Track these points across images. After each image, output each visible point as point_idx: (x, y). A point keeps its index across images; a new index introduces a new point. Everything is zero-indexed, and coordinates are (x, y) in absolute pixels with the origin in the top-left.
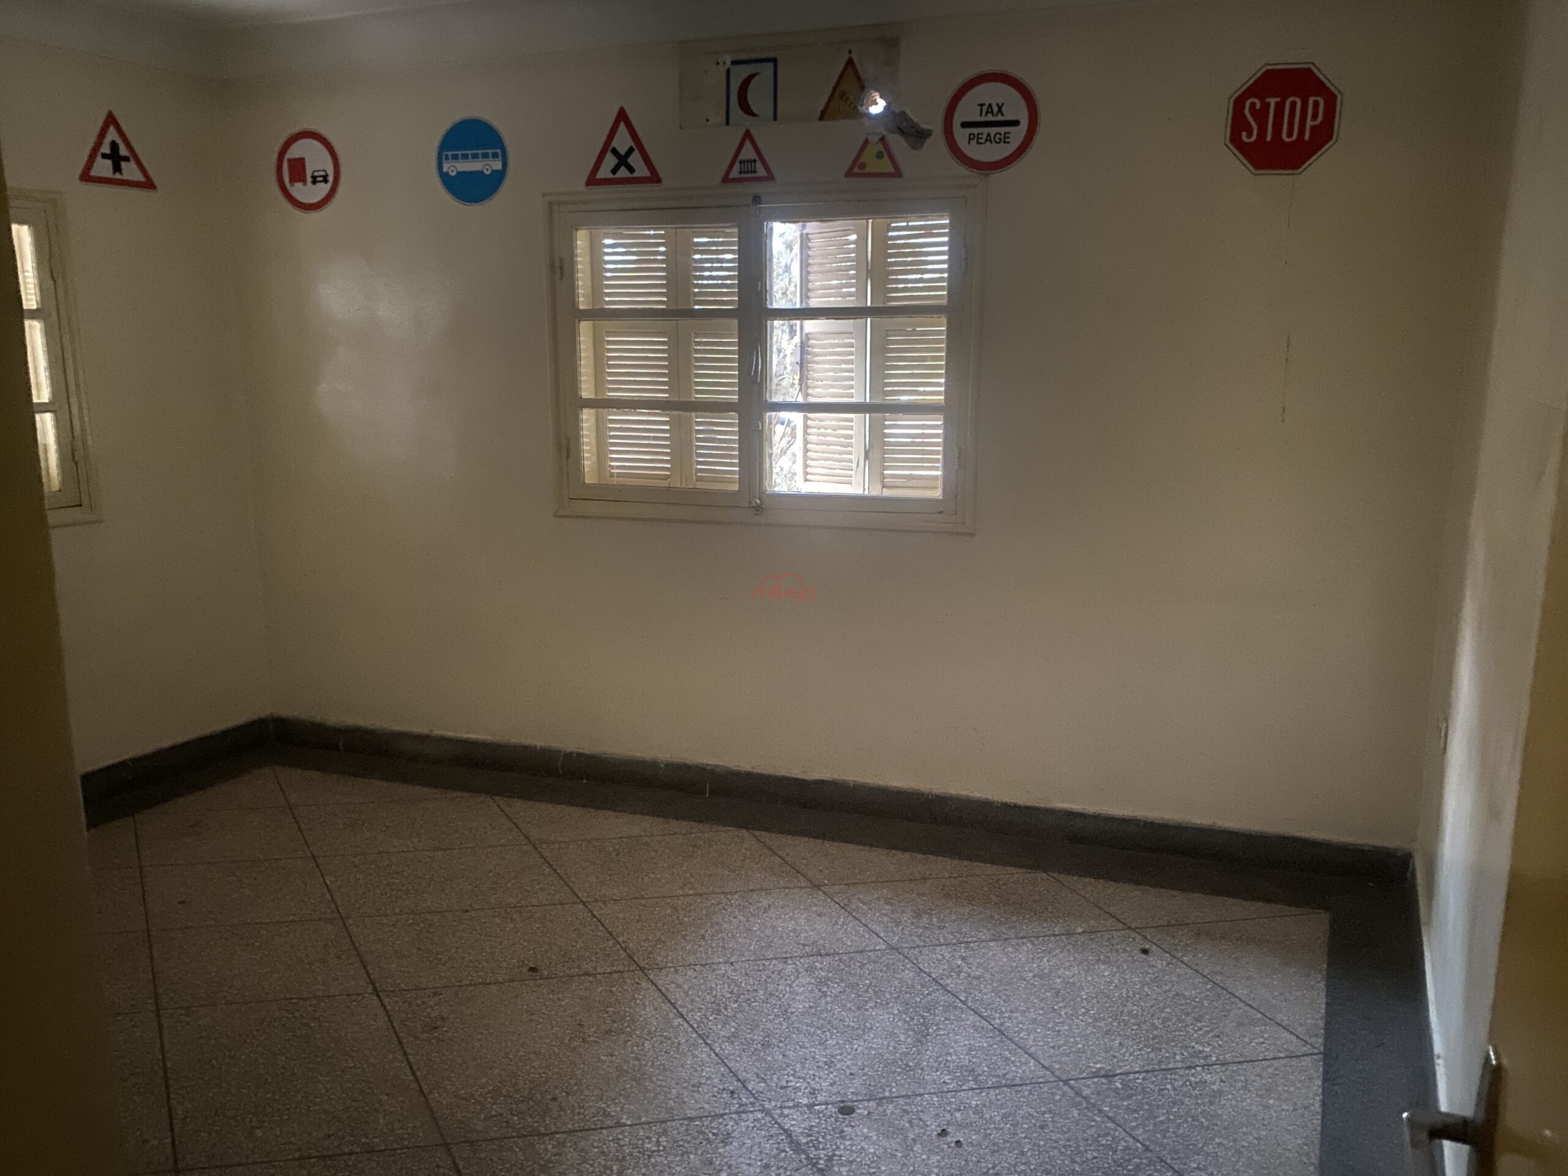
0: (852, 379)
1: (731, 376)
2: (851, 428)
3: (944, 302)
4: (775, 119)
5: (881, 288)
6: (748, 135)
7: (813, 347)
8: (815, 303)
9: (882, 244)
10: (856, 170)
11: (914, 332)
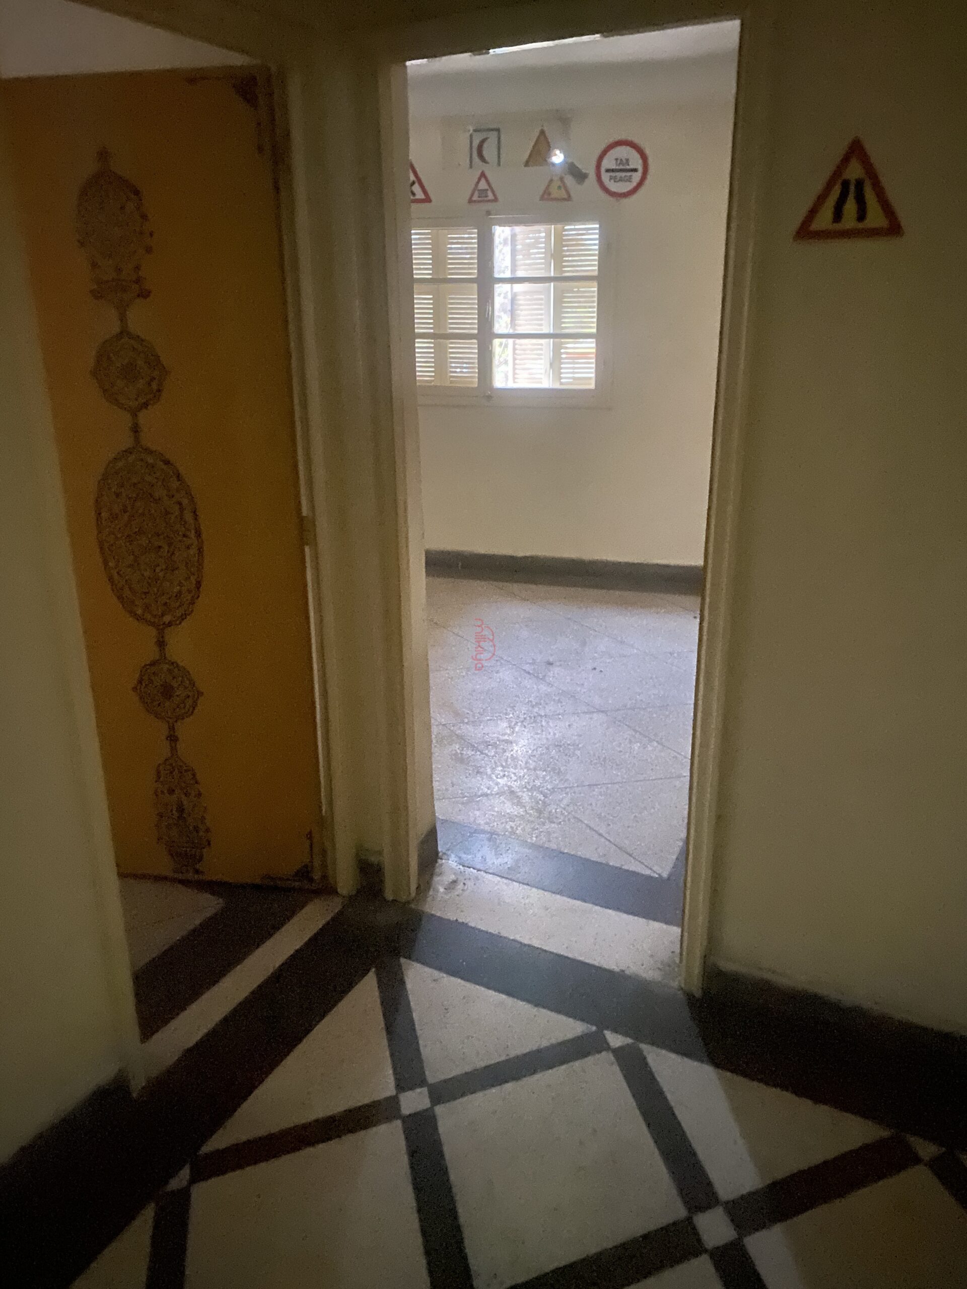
0: (541, 320)
1: (473, 319)
2: (541, 349)
3: (596, 273)
4: (499, 164)
5: (559, 266)
6: (483, 175)
7: (519, 300)
8: (520, 274)
9: (560, 240)
10: (546, 195)
11: (578, 292)
